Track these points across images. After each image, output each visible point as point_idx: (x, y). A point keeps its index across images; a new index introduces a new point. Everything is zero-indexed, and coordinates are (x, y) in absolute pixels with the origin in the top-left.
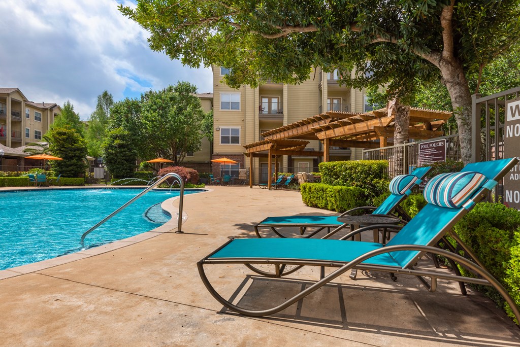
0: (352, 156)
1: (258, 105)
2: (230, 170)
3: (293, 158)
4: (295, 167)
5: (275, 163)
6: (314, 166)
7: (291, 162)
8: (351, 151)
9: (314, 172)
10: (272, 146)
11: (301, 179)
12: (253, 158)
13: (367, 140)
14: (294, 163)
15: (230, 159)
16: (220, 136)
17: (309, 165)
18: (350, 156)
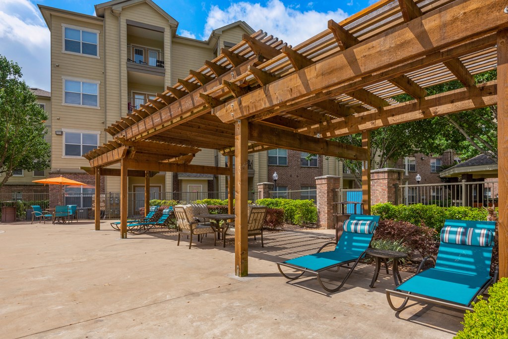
0: (255, 177)
1: (127, 100)
2: (82, 196)
3: (179, 178)
4: (183, 191)
5: (145, 185)
6: (209, 190)
7: (177, 184)
8: (254, 171)
9: (209, 198)
10: (127, 153)
11: (183, 219)
12: (102, 177)
13: (324, 135)
14: (181, 185)
15: (75, 179)
16: (64, 143)
17: (203, 188)
18: (253, 177)
